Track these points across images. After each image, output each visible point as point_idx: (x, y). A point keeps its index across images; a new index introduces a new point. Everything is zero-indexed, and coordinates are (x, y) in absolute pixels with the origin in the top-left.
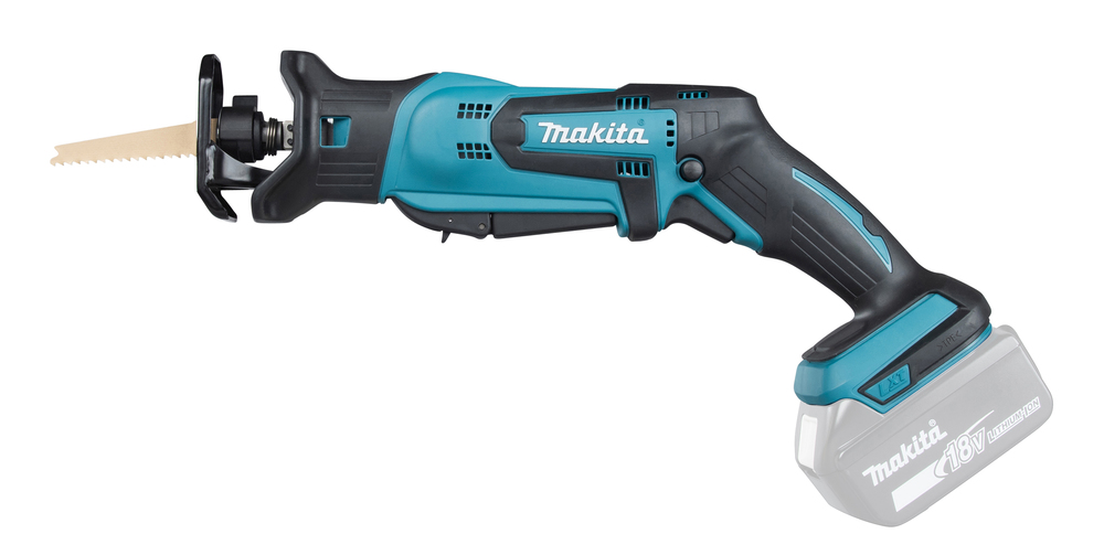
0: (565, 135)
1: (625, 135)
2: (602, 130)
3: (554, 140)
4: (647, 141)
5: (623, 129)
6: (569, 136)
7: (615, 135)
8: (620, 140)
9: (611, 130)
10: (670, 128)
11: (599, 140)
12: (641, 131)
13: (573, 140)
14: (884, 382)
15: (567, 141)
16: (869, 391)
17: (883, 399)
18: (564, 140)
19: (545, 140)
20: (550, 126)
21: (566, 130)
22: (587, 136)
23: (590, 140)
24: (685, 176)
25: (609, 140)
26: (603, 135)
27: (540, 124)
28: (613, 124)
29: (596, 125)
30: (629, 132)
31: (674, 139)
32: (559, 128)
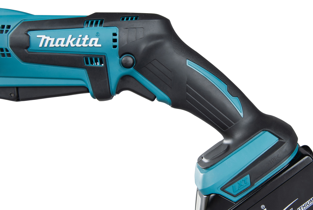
0: (52, 42)
1: (87, 42)
2: (74, 39)
3: (46, 45)
4: (100, 45)
5: (86, 38)
6: (54, 43)
7: (81, 42)
8: (84, 45)
9: (79, 39)
10: (115, 37)
11: (72, 45)
12: (97, 40)
13: (57, 45)
14: (236, 184)
15: (53, 46)
16: (227, 189)
17: (235, 194)
18: (51, 45)
19: (41, 45)
20: (44, 37)
21: (53, 40)
22: (65, 43)
23: (67, 45)
24: (125, 65)
25: (78, 45)
26: (74, 42)
27: (38, 36)
28: (80, 36)
29: (70, 36)
30: (90, 40)
31: (116, 44)
32: (48, 38)
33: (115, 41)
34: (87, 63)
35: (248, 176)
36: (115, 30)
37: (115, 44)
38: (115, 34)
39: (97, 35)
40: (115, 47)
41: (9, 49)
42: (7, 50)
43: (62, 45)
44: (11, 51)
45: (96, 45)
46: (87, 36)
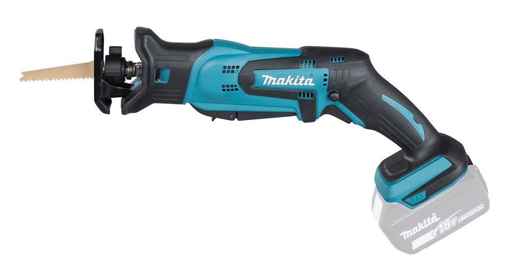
33: (325, 80)
34: (300, 96)
35: (425, 192)
36: (326, 71)
37: (325, 82)
38: (325, 75)
39: (311, 76)
40: (324, 85)
41: (237, 85)
42: (236, 86)
43: (282, 84)
44: (238, 87)
45: (310, 84)
46: (303, 77)
